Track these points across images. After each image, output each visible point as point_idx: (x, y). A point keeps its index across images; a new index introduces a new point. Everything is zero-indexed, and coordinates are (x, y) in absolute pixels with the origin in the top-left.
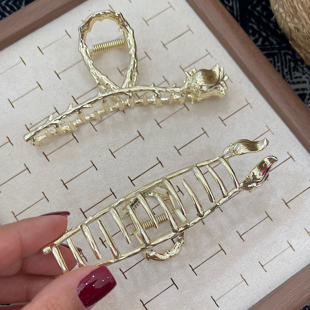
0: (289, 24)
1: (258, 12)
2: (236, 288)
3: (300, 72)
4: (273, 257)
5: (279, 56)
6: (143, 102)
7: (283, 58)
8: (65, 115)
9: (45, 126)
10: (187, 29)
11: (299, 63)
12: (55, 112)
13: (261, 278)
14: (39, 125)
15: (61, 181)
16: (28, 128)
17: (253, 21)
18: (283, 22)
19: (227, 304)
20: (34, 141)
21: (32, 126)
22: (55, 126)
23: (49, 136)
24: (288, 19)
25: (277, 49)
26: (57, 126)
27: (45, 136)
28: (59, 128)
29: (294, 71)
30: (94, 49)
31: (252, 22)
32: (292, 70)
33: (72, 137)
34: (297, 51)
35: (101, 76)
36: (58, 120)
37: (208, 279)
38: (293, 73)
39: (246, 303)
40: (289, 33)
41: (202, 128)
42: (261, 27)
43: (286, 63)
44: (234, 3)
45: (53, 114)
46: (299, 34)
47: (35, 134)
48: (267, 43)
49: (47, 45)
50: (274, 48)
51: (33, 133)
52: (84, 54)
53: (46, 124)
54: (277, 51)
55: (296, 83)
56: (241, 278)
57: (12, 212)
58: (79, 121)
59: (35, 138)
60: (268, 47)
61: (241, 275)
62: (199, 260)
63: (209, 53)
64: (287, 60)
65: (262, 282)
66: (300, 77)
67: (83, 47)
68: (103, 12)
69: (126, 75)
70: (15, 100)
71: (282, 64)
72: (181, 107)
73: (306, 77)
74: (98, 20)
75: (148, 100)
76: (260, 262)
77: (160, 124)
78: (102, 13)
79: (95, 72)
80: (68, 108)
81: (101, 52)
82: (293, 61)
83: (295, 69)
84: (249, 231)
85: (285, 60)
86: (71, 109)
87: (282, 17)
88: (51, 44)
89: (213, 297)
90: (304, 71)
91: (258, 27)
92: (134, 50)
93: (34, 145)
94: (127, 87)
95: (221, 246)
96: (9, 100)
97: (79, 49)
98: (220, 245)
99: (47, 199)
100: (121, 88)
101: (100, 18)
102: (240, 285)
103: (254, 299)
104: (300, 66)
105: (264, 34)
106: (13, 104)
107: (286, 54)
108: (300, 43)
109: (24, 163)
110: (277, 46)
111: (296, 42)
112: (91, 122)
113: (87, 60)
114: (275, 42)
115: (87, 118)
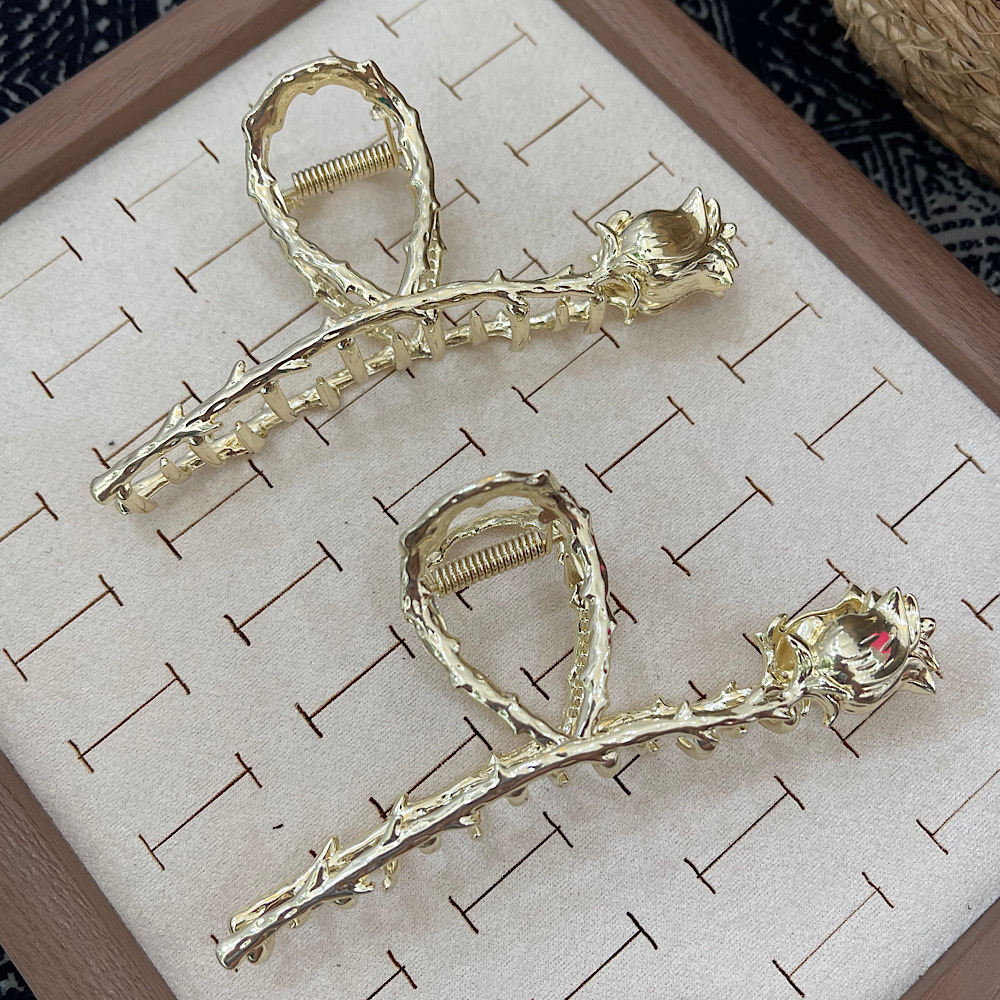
0: (900, 47)
1: (791, 26)
2: (854, 921)
3: (949, 193)
4: (964, 800)
5: (875, 150)
6: (468, 334)
7: (890, 155)
8: (222, 401)
9: (157, 445)
10: (583, 96)
11: (943, 167)
12: (189, 398)
13: (931, 878)
14: (138, 443)
15: (227, 621)
16: (104, 457)
17: (781, 56)
18: (879, 45)
19: (831, 981)
20: (125, 495)
21: (115, 449)
22: (191, 440)
23: (176, 476)
24: (896, 34)
25: (867, 131)
26: (198, 439)
27: (159, 479)
28: (203, 446)
29: (929, 193)
30: (297, 184)
31: (776, 60)
32: (923, 190)
33: (250, 472)
34: (933, 131)
35: (327, 266)
36: (200, 421)
37: (755, 900)
38: (927, 199)
39: (895, 972)
40: (901, 77)
41: (669, 398)
42: (807, 71)
43: (901, 171)
44: (715, 9)
45: (182, 403)
46: (937, 73)
47: (127, 473)
48: (831, 118)
49: (145, 190)
50: (859, 127)
51: (120, 473)
52: (267, 203)
53: (160, 438)
54: (865, 138)
55: (941, 226)
56: (866, 883)
57: (71, 742)
58: (268, 417)
59: (127, 487)
60: (836, 128)
61: (863, 874)
62: (716, 839)
63: (661, 164)
64: (904, 162)
65: (937, 890)
66: (953, 209)
67: (261, 181)
68: (316, 66)
69: (409, 255)
70: (55, 371)
71: (889, 176)
72: (592, 338)
73: (971, 207)
74: (304, 92)
75: (488, 327)
76: (922, 823)
77: (530, 400)
78: (314, 69)
79: (308, 253)
80: (230, 380)
81: (318, 190)
82: (922, 162)
83: (933, 185)
84: (869, 721)
85: (897, 161)
86: (241, 380)
87: (876, 31)
88: (156, 188)
89: (778, 963)
90: (961, 187)
91: (799, 72)
92: (427, 172)
93: (125, 510)
94: (415, 291)
95: (782, 783)
96: (34, 373)
97: (250, 187)
98: (779, 780)
99: (184, 685)
100: (397, 297)
101: (310, 84)
102: (866, 910)
103: (921, 952)
104: (945, 176)
105: (819, 91)
106: (47, 385)
107: (895, 144)
108: (942, 101)
109: (98, 574)
110: (865, 123)
111: (927, 102)
112: (308, 418)
113: (278, 219)
114: (856, 113)
115: (296, 404)
